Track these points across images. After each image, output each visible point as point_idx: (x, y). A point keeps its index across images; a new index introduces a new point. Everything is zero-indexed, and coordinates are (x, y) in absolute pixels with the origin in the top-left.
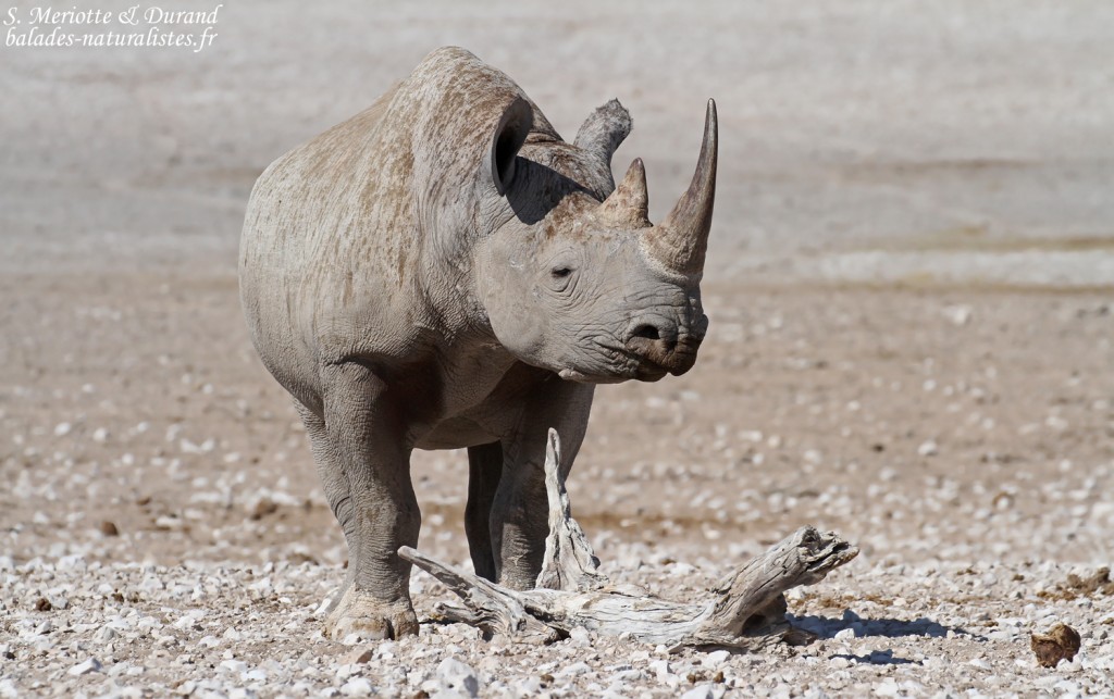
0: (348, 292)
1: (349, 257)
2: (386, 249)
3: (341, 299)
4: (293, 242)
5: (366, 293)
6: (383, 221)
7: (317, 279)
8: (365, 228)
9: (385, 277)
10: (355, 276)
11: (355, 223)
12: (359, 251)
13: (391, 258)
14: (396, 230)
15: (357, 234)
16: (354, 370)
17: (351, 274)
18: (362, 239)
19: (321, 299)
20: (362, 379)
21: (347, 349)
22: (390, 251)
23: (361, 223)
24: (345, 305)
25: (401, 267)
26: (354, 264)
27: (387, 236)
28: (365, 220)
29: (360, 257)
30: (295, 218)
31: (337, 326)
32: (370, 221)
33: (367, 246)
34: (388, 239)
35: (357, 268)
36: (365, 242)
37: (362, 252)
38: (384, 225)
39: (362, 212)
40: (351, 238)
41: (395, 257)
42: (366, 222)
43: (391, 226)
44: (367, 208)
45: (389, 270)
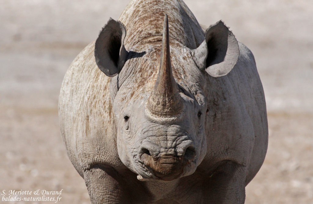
0: (87, 127)
1: (87, 107)
2: (103, 102)
3: (85, 132)
4: (76, 97)
5: (95, 127)
6: (102, 85)
7: (77, 121)
8: (95, 89)
9: (103, 118)
10: (90, 118)
11: (91, 86)
12: (92, 103)
13: (105, 107)
14: (107, 90)
15: (91, 93)
16: (98, 172)
17: (88, 117)
18: (93, 96)
19: (78, 132)
20: (102, 177)
21: (90, 161)
22: (105, 103)
23: (93, 87)
24: (87, 135)
25: (110, 113)
26: (89, 110)
27: (103, 94)
28: (95, 84)
29: (92, 106)
30: (77, 83)
31: (85, 147)
32: (97, 86)
33: (95, 100)
34: (104, 96)
35: (91, 113)
36: (94, 98)
37: (93, 104)
38: (103, 88)
39: (94, 80)
40: (88, 96)
41: (107, 106)
42: (96, 86)
43: (105, 88)
44: (97, 77)
45: (104, 114)
